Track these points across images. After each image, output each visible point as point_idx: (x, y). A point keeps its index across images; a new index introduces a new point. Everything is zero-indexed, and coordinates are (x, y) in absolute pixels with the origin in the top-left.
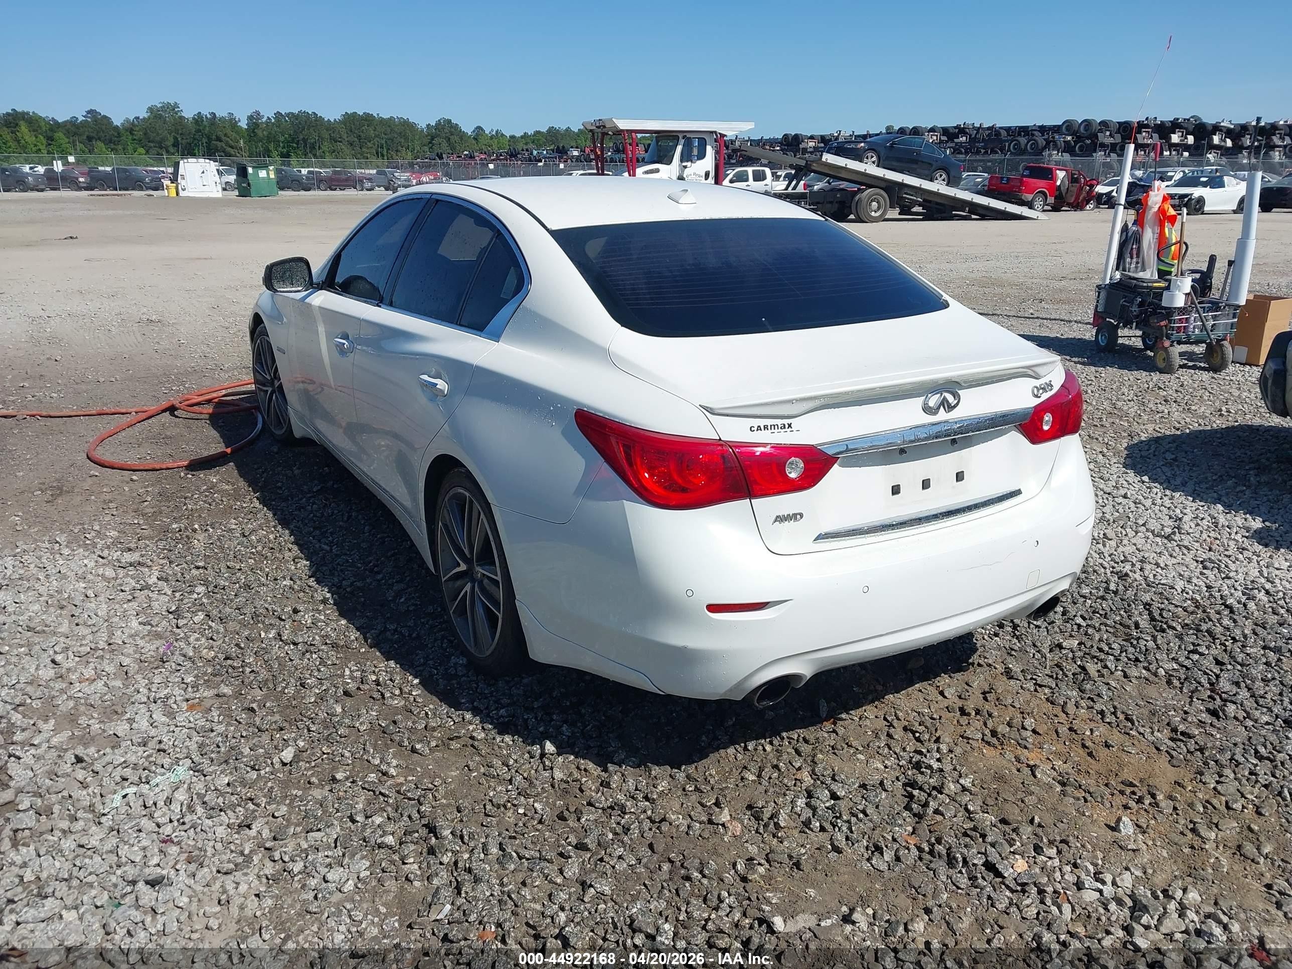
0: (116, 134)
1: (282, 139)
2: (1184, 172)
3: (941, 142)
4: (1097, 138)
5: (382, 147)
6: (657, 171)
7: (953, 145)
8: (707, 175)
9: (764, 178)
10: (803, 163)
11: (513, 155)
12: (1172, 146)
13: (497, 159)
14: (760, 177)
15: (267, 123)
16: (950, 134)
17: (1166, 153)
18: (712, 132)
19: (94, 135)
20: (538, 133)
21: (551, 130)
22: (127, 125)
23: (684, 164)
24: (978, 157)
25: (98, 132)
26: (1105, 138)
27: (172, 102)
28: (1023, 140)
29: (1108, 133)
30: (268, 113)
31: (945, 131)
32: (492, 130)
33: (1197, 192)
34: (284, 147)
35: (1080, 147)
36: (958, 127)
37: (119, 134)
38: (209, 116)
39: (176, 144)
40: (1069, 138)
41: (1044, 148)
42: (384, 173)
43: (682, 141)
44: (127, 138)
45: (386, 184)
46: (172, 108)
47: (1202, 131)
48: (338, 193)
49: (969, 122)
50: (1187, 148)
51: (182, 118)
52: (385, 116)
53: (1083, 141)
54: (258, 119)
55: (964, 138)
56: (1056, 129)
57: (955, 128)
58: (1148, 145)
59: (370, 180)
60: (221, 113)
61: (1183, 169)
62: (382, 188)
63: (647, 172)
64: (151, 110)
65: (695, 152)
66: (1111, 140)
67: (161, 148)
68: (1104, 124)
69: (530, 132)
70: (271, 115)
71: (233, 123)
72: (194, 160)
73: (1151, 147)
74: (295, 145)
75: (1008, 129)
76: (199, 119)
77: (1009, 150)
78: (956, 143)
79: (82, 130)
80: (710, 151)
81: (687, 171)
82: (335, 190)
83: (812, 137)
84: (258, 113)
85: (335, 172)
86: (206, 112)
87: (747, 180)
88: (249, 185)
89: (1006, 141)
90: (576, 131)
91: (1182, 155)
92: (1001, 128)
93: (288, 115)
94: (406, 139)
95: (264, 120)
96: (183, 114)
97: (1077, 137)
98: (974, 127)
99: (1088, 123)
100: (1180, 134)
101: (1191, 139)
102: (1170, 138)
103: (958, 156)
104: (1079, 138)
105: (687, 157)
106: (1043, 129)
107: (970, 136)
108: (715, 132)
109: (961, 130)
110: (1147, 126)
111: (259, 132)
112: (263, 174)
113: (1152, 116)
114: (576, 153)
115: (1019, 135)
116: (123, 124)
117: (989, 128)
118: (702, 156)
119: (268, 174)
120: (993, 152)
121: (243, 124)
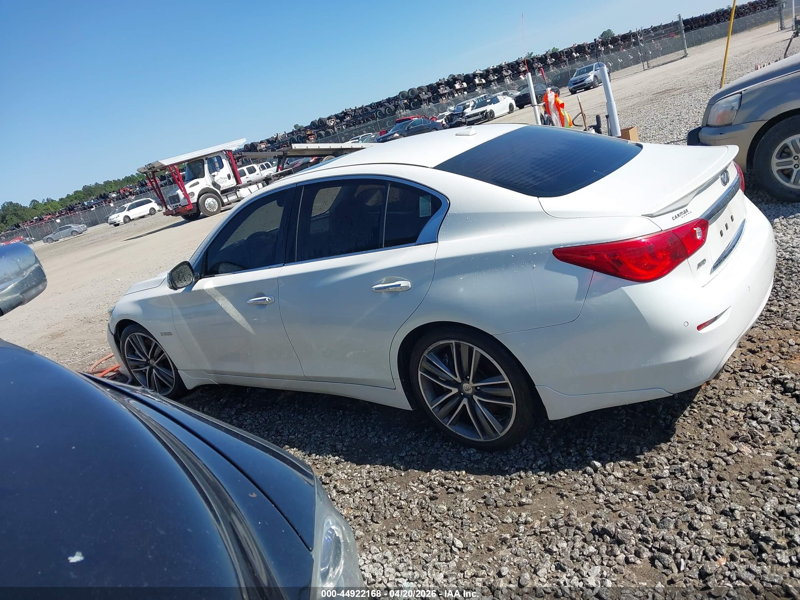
2: (473, 101)
3: (337, 123)
4: (419, 97)
6: (198, 183)
7: (344, 123)
8: (229, 177)
9: (255, 171)
10: (281, 153)
11: (71, 209)
12: (457, 91)
13: (61, 215)
14: (252, 170)
16: (341, 117)
17: (456, 95)
18: (222, 151)
20: (76, 192)
21: (85, 188)
23: (213, 174)
24: (362, 126)
26: (424, 96)
28: (382, 109)
29: (424, 93)
31: (337, 116)
32: (43, 200)
33: (488, 108)
35: (413, 104)
36: (343, 112)
40: (406, 101)
41: (395, 110)
43: (206, 161)
47: (469, 79)
49: (348, 108)
50: (465, 89)
53: (413, 101)
55: (349, 118)
56: (396, 98)
57: (342, 113)
58: (445, 94)
61: (472, 99)
63: (191, 186)
65: (217, 165)
66: (427, 96)
68: (420, 89)
69: (71, 193)
73: (447, 94)
75: (371, 106)
77: (377, 117)
78: (347, 121)
80: (225, 162)
81: (216, 179)
83: (261, 142)
87: (245, 175)
89: (372, 113)
90: (102, 183)
91: (464, 94)
92: (366, 106)
97: (409, 99)
98: (352, 110)
99: (412, 90)
100: (459, 83)
101: (465, 85)
102: (455, 87)
103: (350, 128)
104: (410, 100)
105: (213, 169)
106: (389, 100)
107: (351, 115)
108: (224, 150)
109: (345, 114)
110: (441, 84)
113: (441, 78)
114: (114, 195)
115: (378, 107)
117: (360, 108)
118: (222, 166)
120: (368, 120)
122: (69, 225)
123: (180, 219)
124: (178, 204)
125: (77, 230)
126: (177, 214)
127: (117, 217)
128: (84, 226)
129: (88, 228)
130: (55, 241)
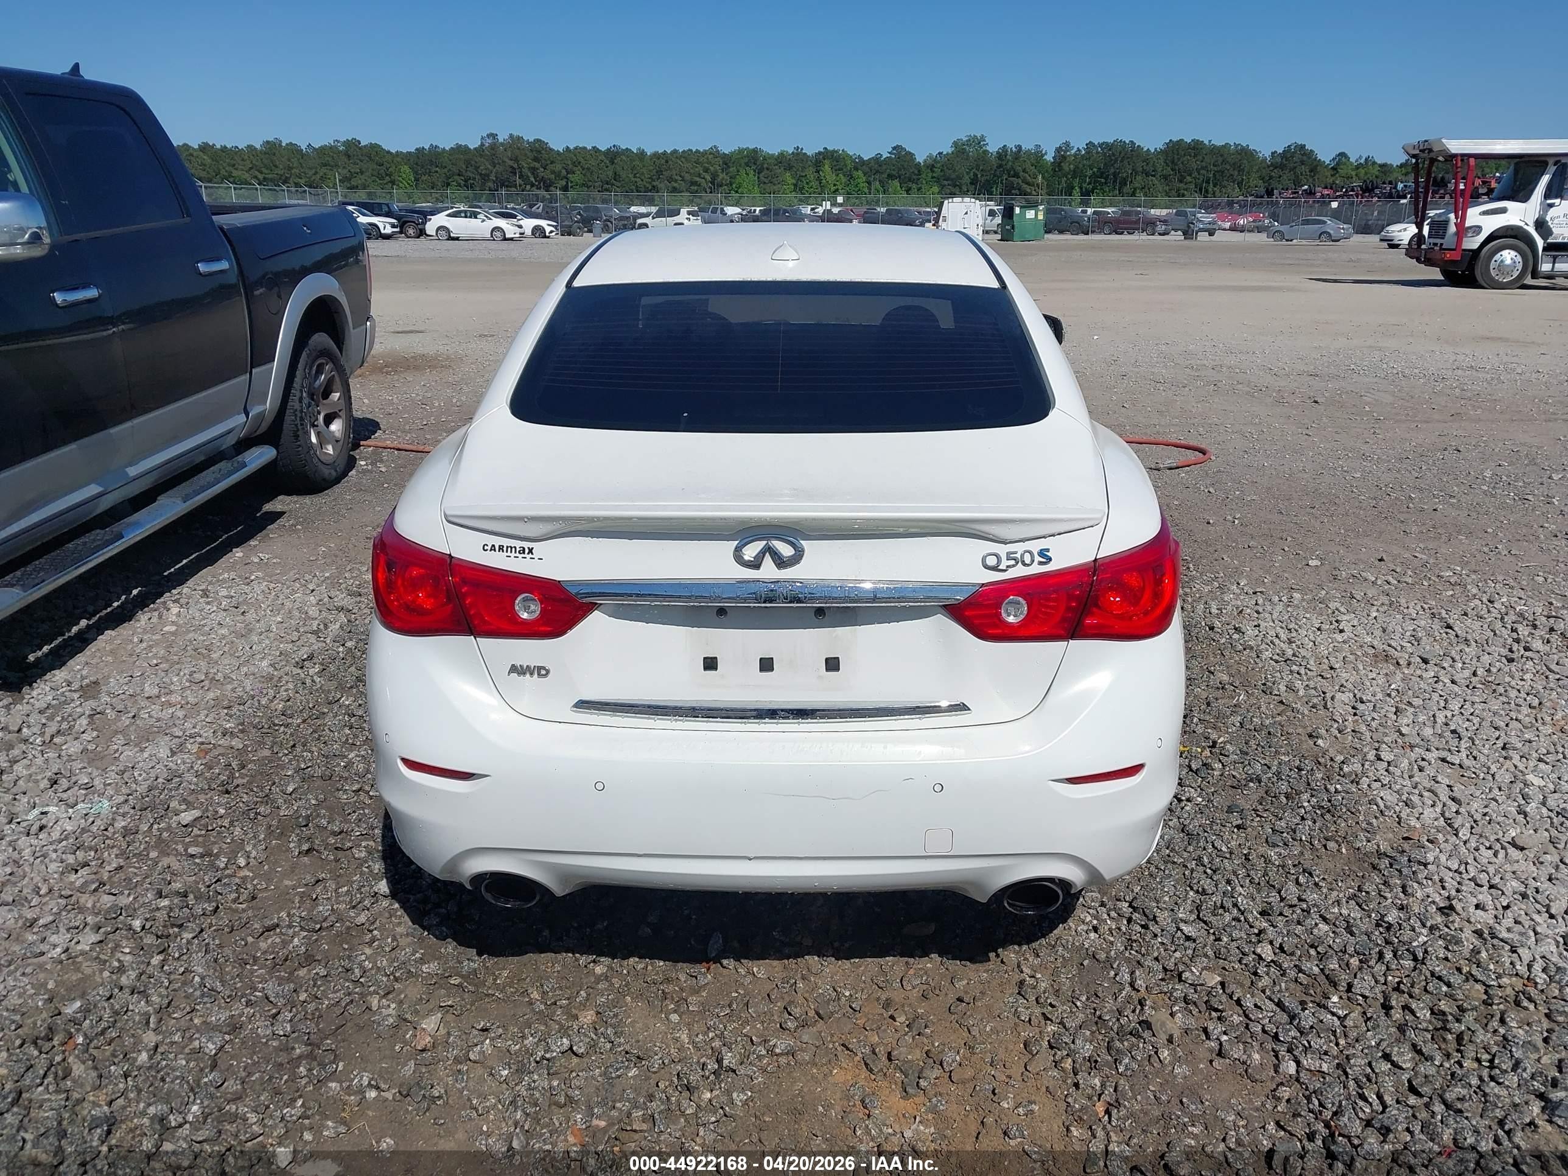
0: (916, 172)
1: (1089, 173)
5: (1208, 182)
6: (1503, 211)
11: (1368, 189)
13: (1346, 195)
15: (1075, 155)
19: (894, 173)
22: (930, 161)
23: (1550, 201)
25: (900, 170)
27: (978, 135)
30: (1079, 144)
32: (1360, 157)
34: (1090, 183)
37: (919, 171)
38: (1014, 149)
39: (973, 182)
42: (1185, 214)
43: (1551, 169)
44: (927, 175)
45: (1184, 227)
46: (977, 142)
48: (1126, 237)
51: (986, 152)
52: (1219, 142)
54: (1065, 152)
59: (1165, 222)
60: (1028, 146)
62: (1180, 233)
63: (1485, 213)
64: (955, 144)
67: (955, 186)
70: (1082, 145)
71: (1038, 155)
72: (960, 199)
74: (1103, 180)
76: (1002, 154)
79: (884, 167)
81: (1552, 214)
82: (1122, 233)
84: (1067, 144)
85: (1124, 213)
86: (1011, 146)
88: (1013, 227)
93: (1101, 145)
94: (1241, 170)
95: (1073, 152)
96: (988, 148)
105: (1556, 191)
111: (1066, 167)
112: (1030, 214)
116: (925, 161)
119: (1036, 215)
121: (1049, 157)
122: (1325, 219)
123: (1436, 274)
124: (1439, 241)
125: (1332, 232)
126: (1429, 262)
127: (1400, 231)
128: (1348, 229)
129: (1355, 235)
130: (1287, 240)
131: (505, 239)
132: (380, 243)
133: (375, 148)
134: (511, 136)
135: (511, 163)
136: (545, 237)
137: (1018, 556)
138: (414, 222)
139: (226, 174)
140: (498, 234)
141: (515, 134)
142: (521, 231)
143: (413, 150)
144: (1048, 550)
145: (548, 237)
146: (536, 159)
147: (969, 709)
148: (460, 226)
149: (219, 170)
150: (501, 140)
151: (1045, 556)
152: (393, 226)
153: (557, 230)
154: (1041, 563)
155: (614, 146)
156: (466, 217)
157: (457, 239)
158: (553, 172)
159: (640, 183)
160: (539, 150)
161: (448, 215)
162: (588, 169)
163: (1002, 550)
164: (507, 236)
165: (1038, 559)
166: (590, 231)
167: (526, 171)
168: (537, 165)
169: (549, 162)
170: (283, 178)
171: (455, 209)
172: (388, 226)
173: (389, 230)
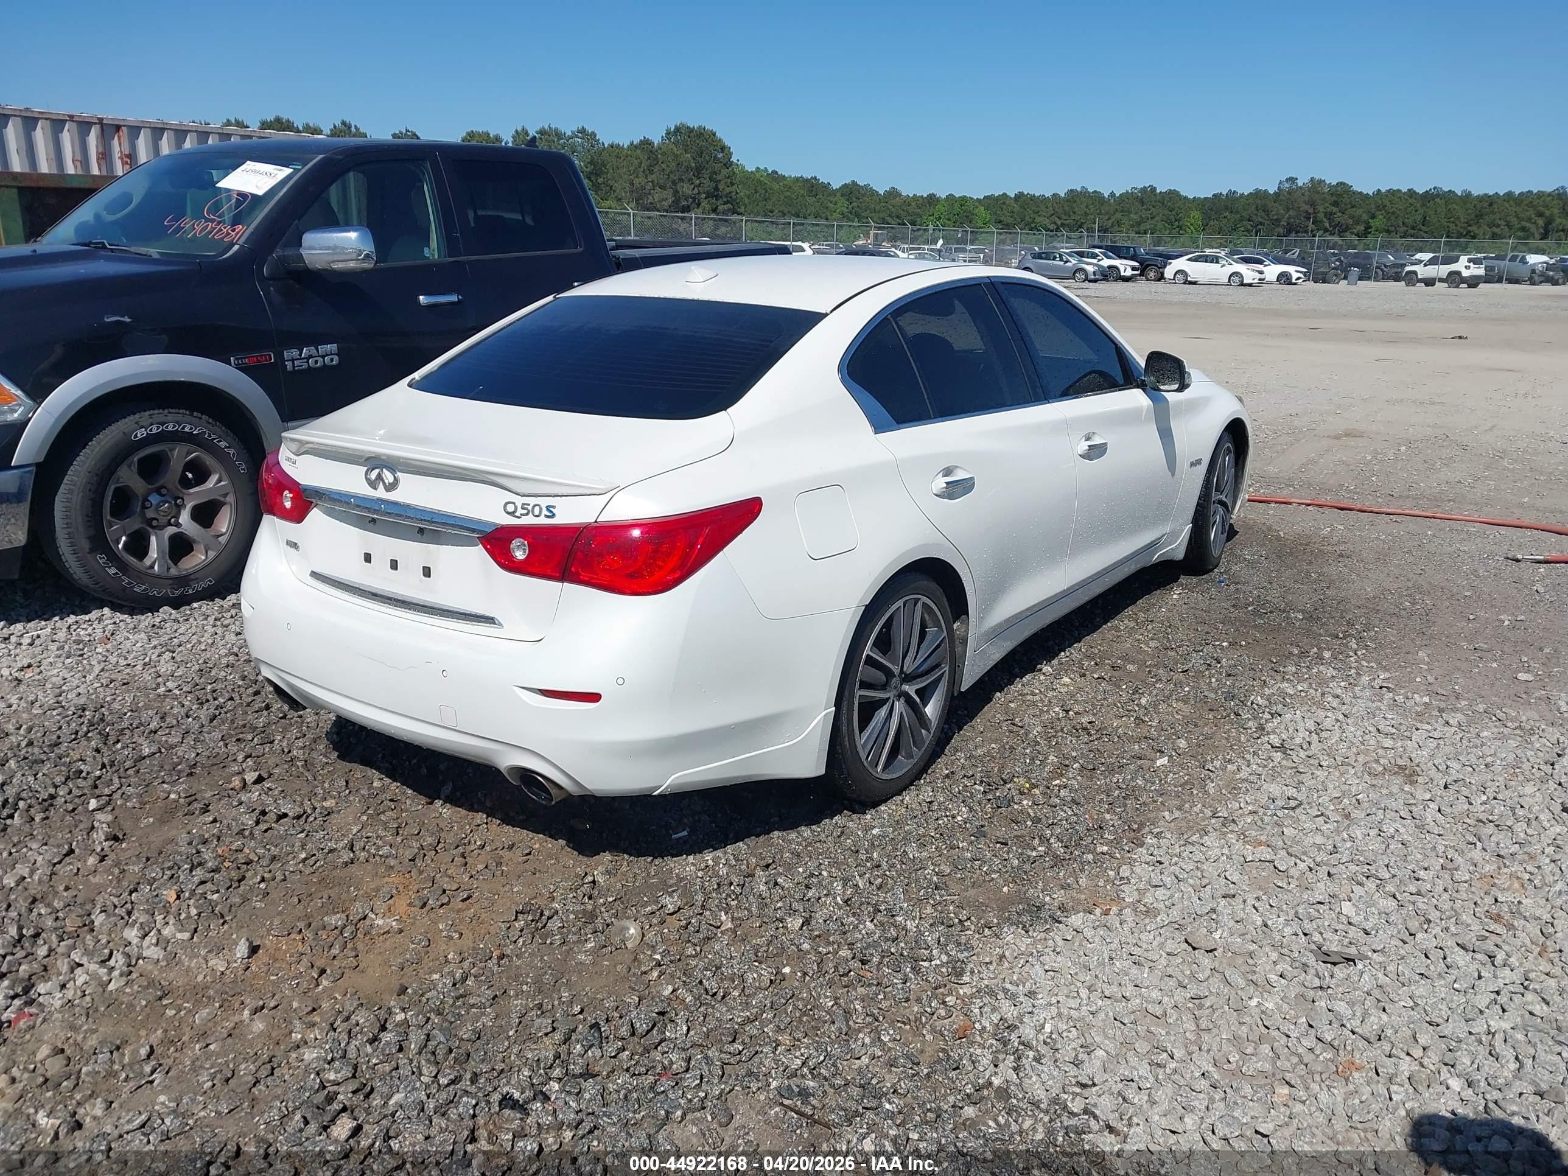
131: (1242, 284)
132: (1121, 285)
133: (1173, 194)
134: (1312, 179)
135: (1305, 207)
136: (1291, 283)
137: (530, 508)
138: (1157, 266)
139: (1030, 220)
140: (1237, 279)
141: (1317, 178)
142: (1262, 276)
143: (1210, 196)
144: (554, 507)
145: (1295, 284)
146: (1335, 204)
147: (500, 624)
148: (1197, 270)
149: (1025, 216)
150: (1300, 184)
151: (551, 512)
152: (1133, 269)
153: (1305, 276)
154: (546, 516)
155: (1435, 188)
156: (1206, 262)
157: (1194, 283)
158: (1352, 217)
159: (1452, 226)
160: (1342, 195)
161: (1188, 260)
162: (1393, 213)
163: (519, 501)
164: (1245, 282)
165: (545, 512)
166: (1345, 278)
167: (1321, 216)
168: (1335, 209)
169: (1349, 206)
170: (1079, 223)
171: (1197, 254)
172: (1129, 269)
173: (1129, 273)
